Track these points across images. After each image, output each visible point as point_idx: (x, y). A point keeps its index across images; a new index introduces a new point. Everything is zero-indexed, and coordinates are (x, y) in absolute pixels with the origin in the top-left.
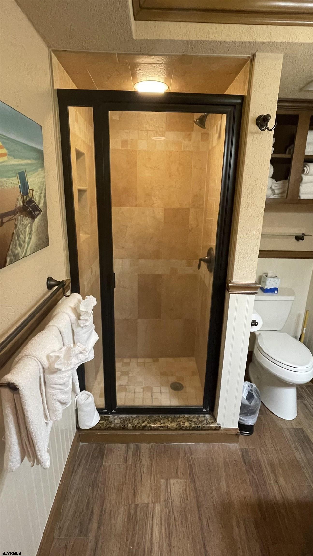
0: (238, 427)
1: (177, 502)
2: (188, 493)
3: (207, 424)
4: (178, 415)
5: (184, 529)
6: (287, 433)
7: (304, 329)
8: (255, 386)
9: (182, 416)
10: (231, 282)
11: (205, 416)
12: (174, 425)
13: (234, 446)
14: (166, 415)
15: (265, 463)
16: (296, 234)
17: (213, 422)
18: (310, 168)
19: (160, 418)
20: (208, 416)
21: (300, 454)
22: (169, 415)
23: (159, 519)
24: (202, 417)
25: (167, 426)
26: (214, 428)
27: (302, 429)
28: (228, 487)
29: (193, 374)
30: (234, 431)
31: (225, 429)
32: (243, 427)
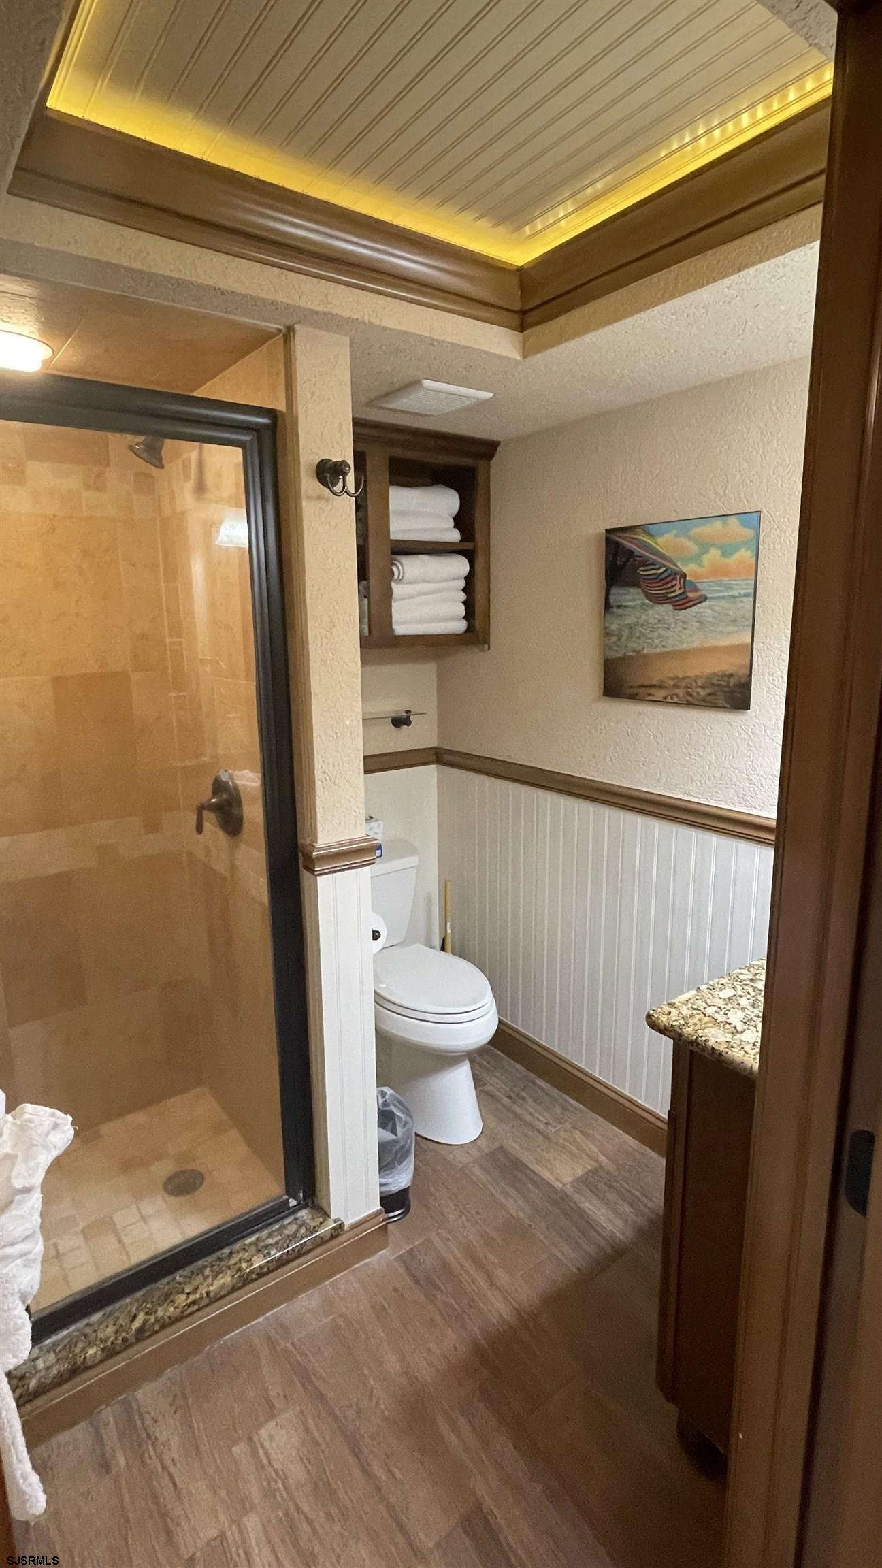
0: (380, 1207)
1: (296, 1473)
2: (316, 1434)
3: (308, 1233)
4: (226, 1251)
5: (337, 1528)
6: (476, 1170)
7: (448, 924)
8: (392, 1091)
9: (238, 1246)
10: (314, 846)
11: (296, 1219)
12: (226, 1279)
13: (382, 1258)
14: (191, 1267)
15: (455, 1258)
16: (394, 715)
17: (321, 1223)
18: (405, 567)
19: (180, 1283)
20: (303, 1214)
21: (516, 1201)
22: (200, 1263)
23: (266, 1551)
24: (289, 1224)
25: (208, 1293)
26: (328, 1236)
27: (501, 1148)
28: (402, 1360)
29: (218, 1129)
30: (375, 1221)
31: (355, 1226)
32: (393, 1202)
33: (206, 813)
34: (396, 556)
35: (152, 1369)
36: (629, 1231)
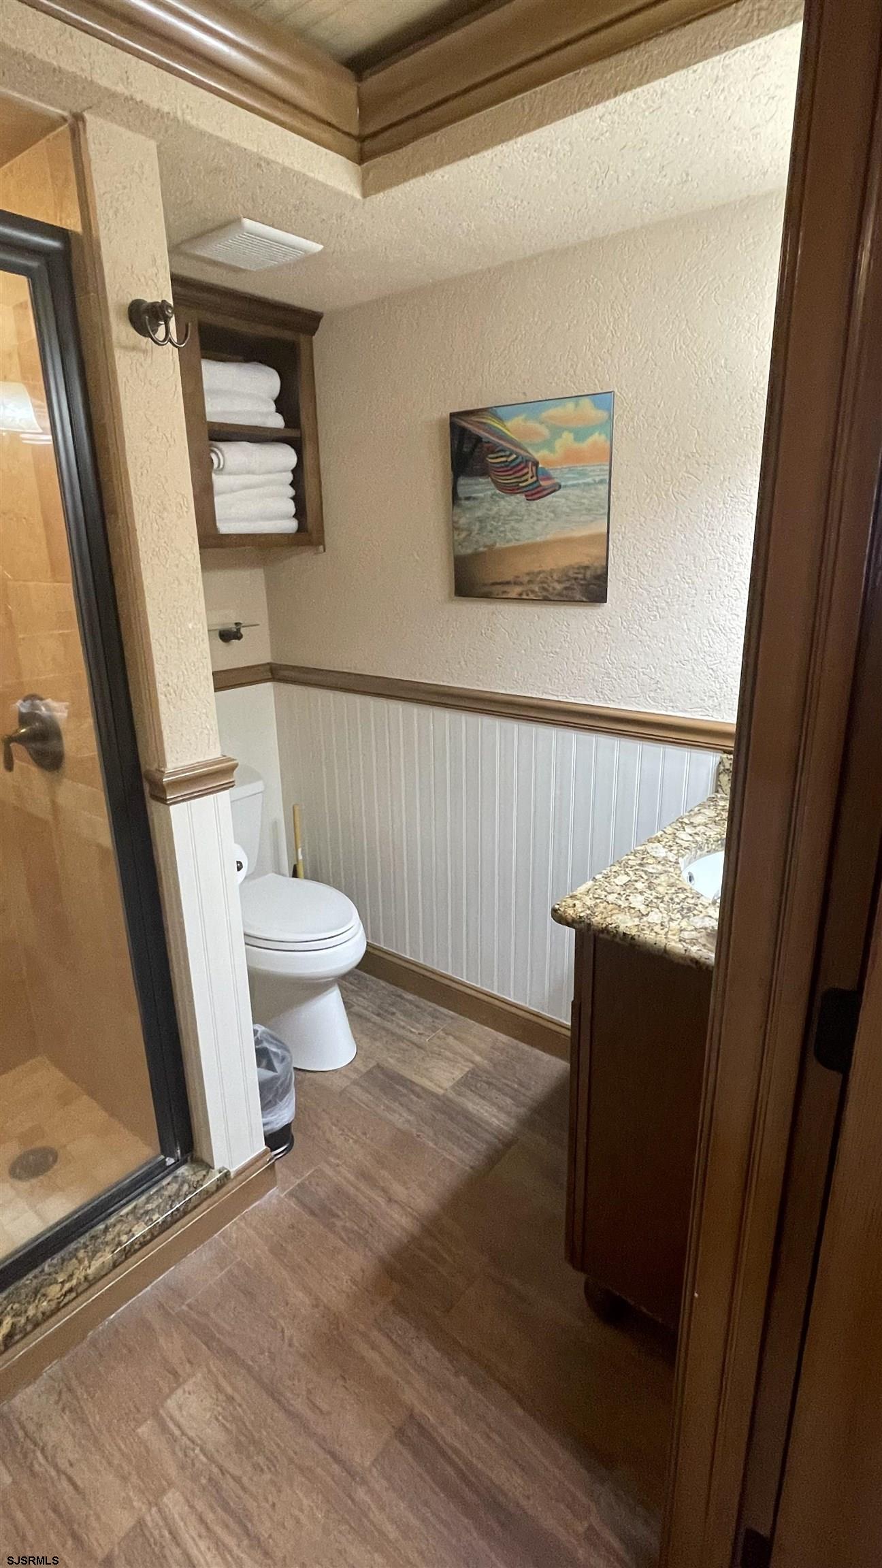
0: (265, 1147)
1: (214, 1435)
2: (229, 1390)
3: (192, 1189)
4: (101, 1226)
5: (267, 1476)
6: (357, 1091)
7: (300, 850)
8: (263, 1028)
9: (112, 1220)
10: (163, 772)
11: (176, 1177)
12: (107, 1257)
13: (273, 1196)
14: (62, 1253)
15: (348, 1181)
16: (219, 627)
17: (204, 1176)
18: (226, 456)
19: (50, 1274)
20: (183, 1170)
21: (400, 1115)
22: (73, 1246)
23: (193, 1520)
24: (168, 1184)
25: (86, 1278)
26: (215, 1188)
27: (378, 1066)
28: (308, 1290)
29: (65, 1100)
30: (261, 1162)
31: (239, 1173)
32: (277, 1139)
33: (14, 746)
34: (214, 442)
35: (27, 1371)
36: (513, 1122)
